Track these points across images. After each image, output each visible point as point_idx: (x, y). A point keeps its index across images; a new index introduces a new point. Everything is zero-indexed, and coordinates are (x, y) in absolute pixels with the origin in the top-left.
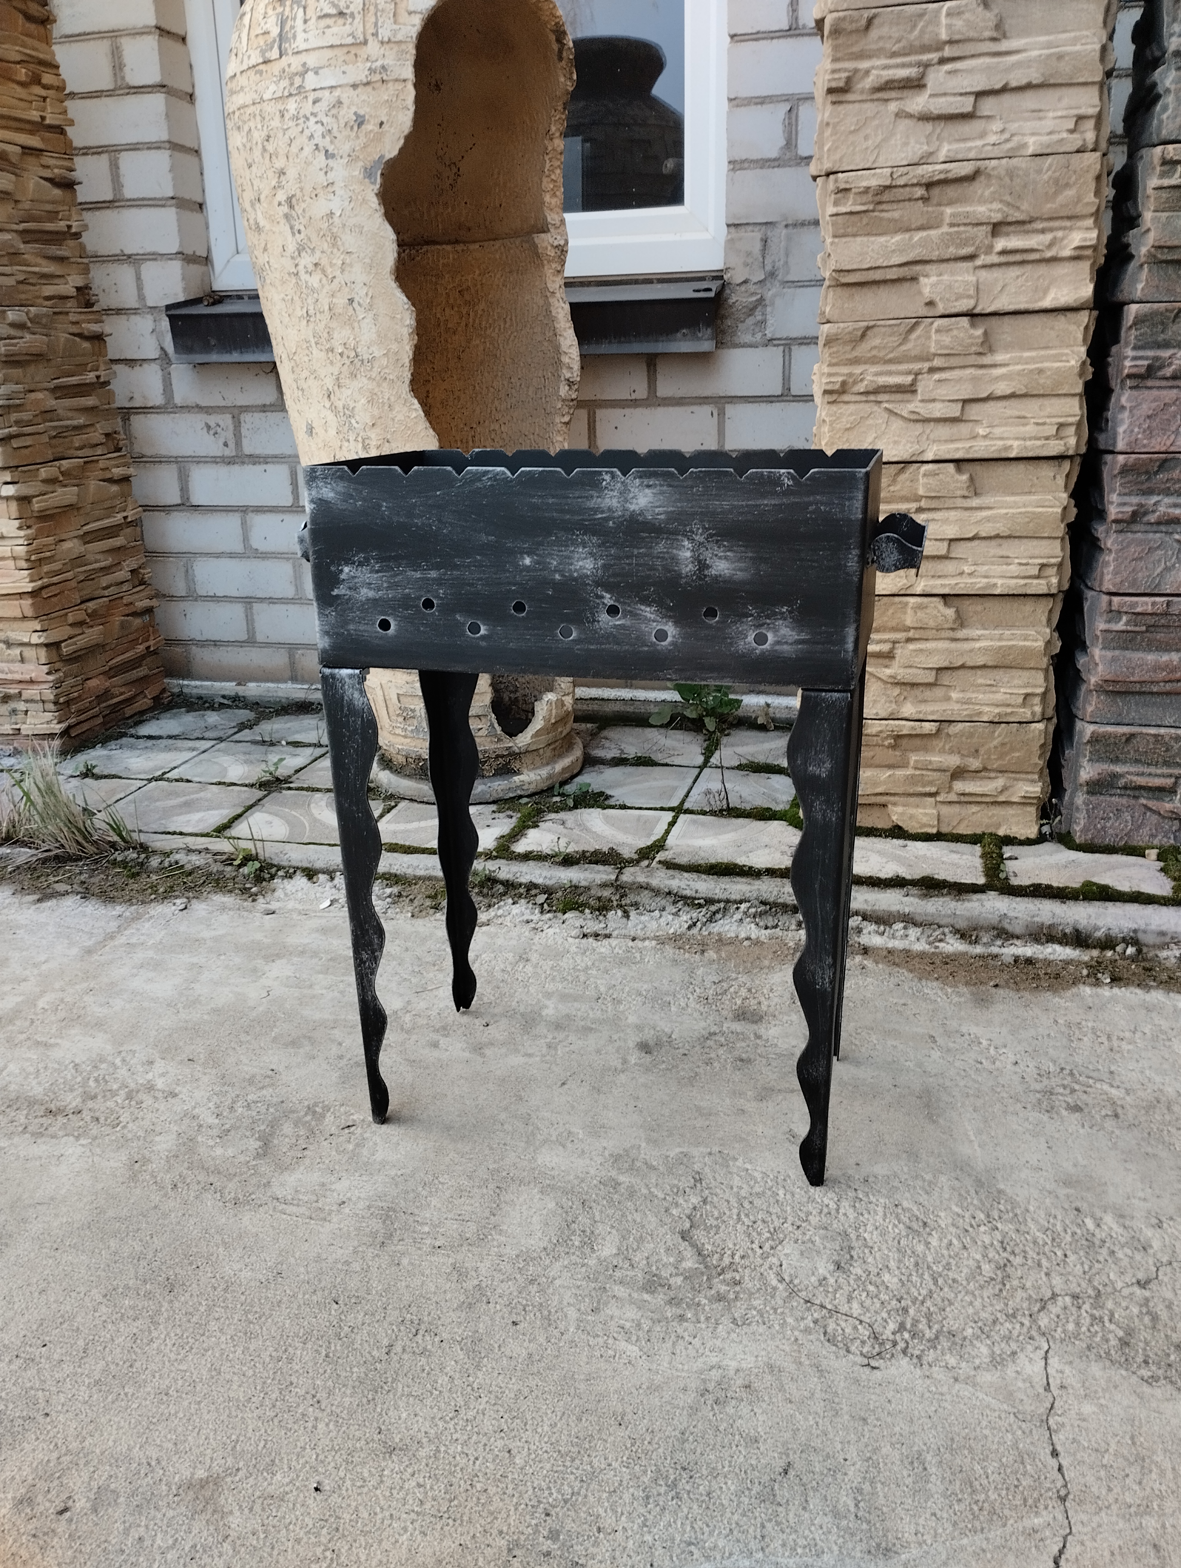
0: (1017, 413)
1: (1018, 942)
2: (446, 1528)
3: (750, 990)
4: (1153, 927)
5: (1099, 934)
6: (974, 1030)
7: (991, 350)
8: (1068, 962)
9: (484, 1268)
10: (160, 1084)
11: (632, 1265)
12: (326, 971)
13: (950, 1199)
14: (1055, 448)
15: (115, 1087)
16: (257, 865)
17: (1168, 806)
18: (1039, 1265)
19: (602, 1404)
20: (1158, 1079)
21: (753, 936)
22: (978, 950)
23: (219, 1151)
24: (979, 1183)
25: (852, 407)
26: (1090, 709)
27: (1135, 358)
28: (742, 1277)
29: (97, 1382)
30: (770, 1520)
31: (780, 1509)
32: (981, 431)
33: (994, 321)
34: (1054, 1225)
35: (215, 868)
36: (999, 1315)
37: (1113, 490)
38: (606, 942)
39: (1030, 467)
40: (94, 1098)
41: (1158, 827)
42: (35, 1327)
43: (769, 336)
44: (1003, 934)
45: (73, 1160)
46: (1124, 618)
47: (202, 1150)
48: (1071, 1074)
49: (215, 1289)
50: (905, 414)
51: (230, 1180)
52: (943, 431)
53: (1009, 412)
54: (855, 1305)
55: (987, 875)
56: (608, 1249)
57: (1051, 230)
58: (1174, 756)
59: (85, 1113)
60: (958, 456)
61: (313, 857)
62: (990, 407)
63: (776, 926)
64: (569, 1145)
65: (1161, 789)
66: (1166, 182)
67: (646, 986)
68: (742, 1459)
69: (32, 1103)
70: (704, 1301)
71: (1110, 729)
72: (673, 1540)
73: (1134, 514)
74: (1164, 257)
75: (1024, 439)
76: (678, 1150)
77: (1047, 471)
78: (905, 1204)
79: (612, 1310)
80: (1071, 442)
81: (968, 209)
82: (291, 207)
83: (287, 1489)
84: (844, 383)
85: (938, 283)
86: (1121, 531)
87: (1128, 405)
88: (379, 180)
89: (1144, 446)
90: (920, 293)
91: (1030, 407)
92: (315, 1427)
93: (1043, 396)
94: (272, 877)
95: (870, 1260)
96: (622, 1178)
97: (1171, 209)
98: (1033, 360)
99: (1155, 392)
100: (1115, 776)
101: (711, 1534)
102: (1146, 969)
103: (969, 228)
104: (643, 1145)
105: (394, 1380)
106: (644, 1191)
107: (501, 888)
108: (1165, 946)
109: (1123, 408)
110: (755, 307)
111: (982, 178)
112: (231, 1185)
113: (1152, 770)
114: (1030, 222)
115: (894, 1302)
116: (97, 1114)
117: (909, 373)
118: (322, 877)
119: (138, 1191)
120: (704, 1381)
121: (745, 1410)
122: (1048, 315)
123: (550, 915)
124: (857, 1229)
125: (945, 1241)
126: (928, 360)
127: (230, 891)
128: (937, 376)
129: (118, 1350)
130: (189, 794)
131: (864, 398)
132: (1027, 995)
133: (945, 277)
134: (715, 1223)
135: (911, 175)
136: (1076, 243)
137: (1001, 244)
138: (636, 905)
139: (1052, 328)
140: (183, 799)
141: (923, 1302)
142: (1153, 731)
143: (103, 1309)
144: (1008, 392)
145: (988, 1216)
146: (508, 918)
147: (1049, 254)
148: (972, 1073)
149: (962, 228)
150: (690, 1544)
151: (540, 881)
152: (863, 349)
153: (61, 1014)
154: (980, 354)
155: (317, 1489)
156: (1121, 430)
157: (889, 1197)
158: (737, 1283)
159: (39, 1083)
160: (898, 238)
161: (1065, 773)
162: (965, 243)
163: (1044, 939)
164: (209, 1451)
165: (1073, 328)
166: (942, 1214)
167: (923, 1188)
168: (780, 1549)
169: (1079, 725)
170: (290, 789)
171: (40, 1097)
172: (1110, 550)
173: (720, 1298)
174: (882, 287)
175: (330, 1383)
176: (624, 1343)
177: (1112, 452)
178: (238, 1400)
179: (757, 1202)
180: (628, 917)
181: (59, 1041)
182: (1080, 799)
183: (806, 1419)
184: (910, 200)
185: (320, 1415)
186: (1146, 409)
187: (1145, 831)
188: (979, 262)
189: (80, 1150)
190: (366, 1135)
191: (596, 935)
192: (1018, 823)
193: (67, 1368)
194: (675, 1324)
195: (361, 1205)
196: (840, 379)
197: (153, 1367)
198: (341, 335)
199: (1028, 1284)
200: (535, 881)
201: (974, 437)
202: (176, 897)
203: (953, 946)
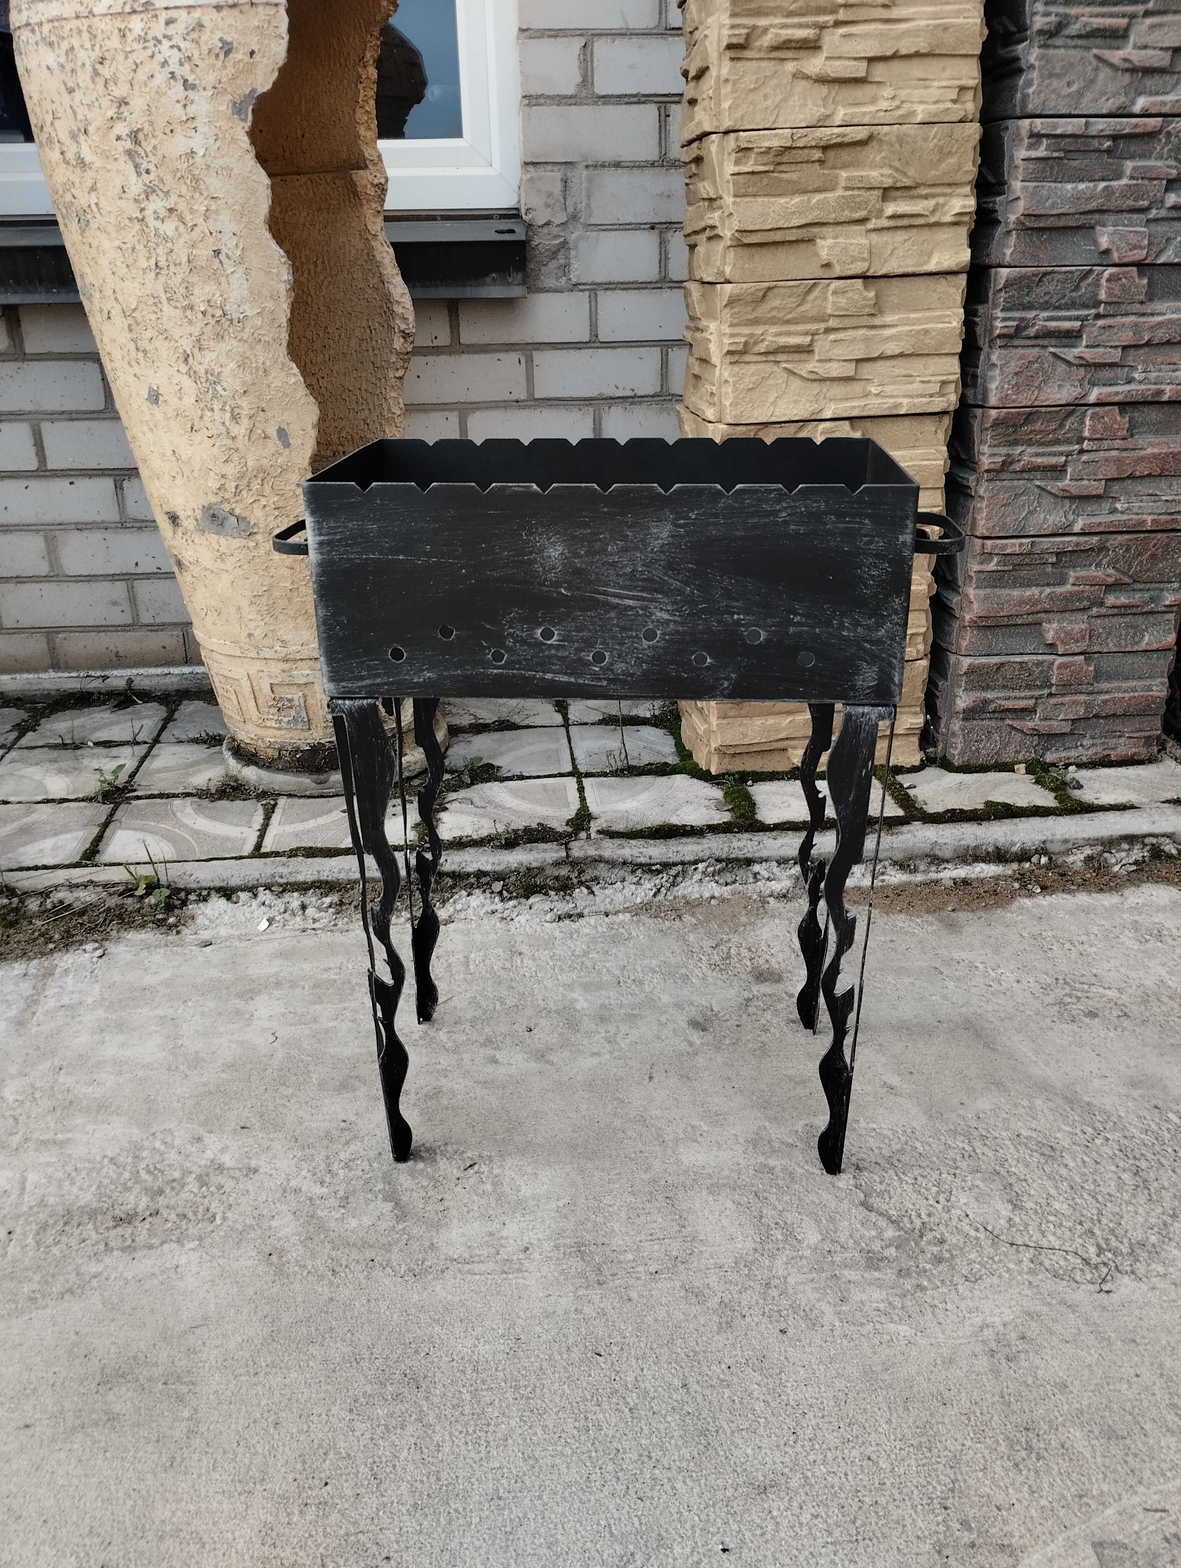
0: (905, 372)
1: (950, 866)
2: (869, 1550)
3: (750, 950)
4: (1058, 837)
5: (1015, 849)
6: (964, 955)
7: (881, 312)
8: (997, 878)
9: (713, 1280)
10: (227, 1160)
11: (842, 1247)
12: (319, 1000)
13: (1055, 1120)
14: (939, 404)
15: (177, 1175)
16: (167, 892)
17: (1031, 724)
18: (1162, 1165)
19: (915, 1389)
20: (1133, 974)
21: (717, 894)
22: (919, 878)
23: (353, 1223)
24: (1070, 1101)
25: (753, 368)
26: (964, 644)
27: (1005, 319)
28: (942, 1234)
29: (415, 1506)
30: (1127, 1454)
31: (1128, 1442)
32: (874, 390)
33: (883, 283)
34: (1149, 1125)
35: (112, 902)
36: (1165, 1217)
37: (982, 442)
38: (582, 921)
39: (915, 423)
40: (161, 1192)
41: (1021, 744)
42: (299, 1466)
43: (574, 280)
44: (936, 860)
45: (195, 1269)
46: (995, 560)
47: (333, 1224)
48: (1066, 983)
49: (463, 1372)
50: (804, 373)
51: (390, 1251)
52: (838, 390)
53: (897, 371)
54: (1051, 1238)
55: (901, 806)
56: (812, 1237)
57: (933, 196)
58: (1035, 680)
59: (164, 1212)
60: (854, 414)
61: (226, 875)
62: (880, 366)
63: (734, 882)
64: (699, 1139)
65: (1023, 710)
66: (1034, 154)
67: (654, 962)
68: (1066, 1407)
69: (92, 1214)
70: (928, 1266)
71: (984, 660)
72: (1065, 1497)
73: (1004, 463)
74: (1032, 225)
75: (912, 397)
76: (802, 1123)
77: (929, 426)
78: (1024, 1133)
79: (857, 1296)
80: (951, 400)
81: (862, 173)
82: (137, 142)
83: (695, 1558)
84: (746, 343)
85: (836, 244)
86: (991, 480)
87: (998, 363)
88: (250, 117)
89: (1013, 401)
90: (817, 255)
91: (916, 367)
92: (673, 1488)
93: (927, 355)
94: (184, 903)
95: (1032, 1192)
96: (772, 1162)
97: (1036, 180)
98: (919, 321)
99: (1020, 351)
100: (986, 702)
101: (1091, 1483)
102: (1063, 875)
103: (861, 192)
104: (767, 1124)
105: (714, 1418)
106: (800, 1171)
107: (449, 881)
108: (1068, 852)
109: (994, 365)
110: (559, 250)
111: (874, 143)
112: (395, 1257)
113: (1016, 693)
114: (915, 188)
115: (1079, 1227)
116: (180, 1210)
117: (806, 333)
118: (243, 896)
119: (297, 1286)
120: (984, 1342)
121: (1037, 1361)
122: (931, 278)
123: (512, 903)
124: (1002, 1165)
125: (1079, 1160)
126: (824, 321)
127: (143, 926)
128: (832, 337)
129: (411, 1467)
130: (19, 818)
131: (764, 358)
132: (980, 913)
133: (841, 240)
134: (883, 1188)
135: (810, 137)
136: (957, 210)
137: (891, 209)
138: (596, 879)
139: (934, 291)
140: (15, 825)
141: (1100, 1221)
142: (1018, 659)
143: (360, 1427)
144: (898, 352)
145: (1094, 1129)
146: (470, 911)
147: (932, 220)
148: (990, 996)
149: (856, 192)
150: (1081, 1497)
151: (488, 868)
152: (763, 310)
153: (46, 1104)
154: (872, 315)
155: (724, 1550)
156: (993, 386)
157: (1007, 1130)
158: (942, 1242)
159: (81, 1189)
160: (797, 199)
161: (939, 703)
162: (858, 207)
163: (970, 859)
164: (589, 1545)
165: (952, 290)
166: (1059, 1135)
167: (1027, 1114)
168: (1153, 1478)
169: (952, 658)
170: (138, 798)
171: (94, 1205)
172: (982, 498)
173: (938, 1260)
174: (780, 248)
175: (655, 1440)
176: (892, 1325)
177: (982, 407)
178: (576, 1482)
179: (905, 1158)
180: (592, 893)
181: (70, 1135)
182: (956, 725)
183: (1090, 1355)
184: (807, 162)
185: (670, 1475)
186: (1013, 366)
187: (1011, 748)
188: (871, 225)
189: (194, 1257)
190: (496, 1171)
191: (570, 916)
192: (903, 753)
193: (371, 1502)
194: (919, 1294)
195: (547, 1246)
196: (743, 340)
197: (461, 1473)
198: (203, 291)
199: (1166, 1184)
200: (483, 868)
201: (866, 396)
202: (81, 943)
203: (895, 877)
